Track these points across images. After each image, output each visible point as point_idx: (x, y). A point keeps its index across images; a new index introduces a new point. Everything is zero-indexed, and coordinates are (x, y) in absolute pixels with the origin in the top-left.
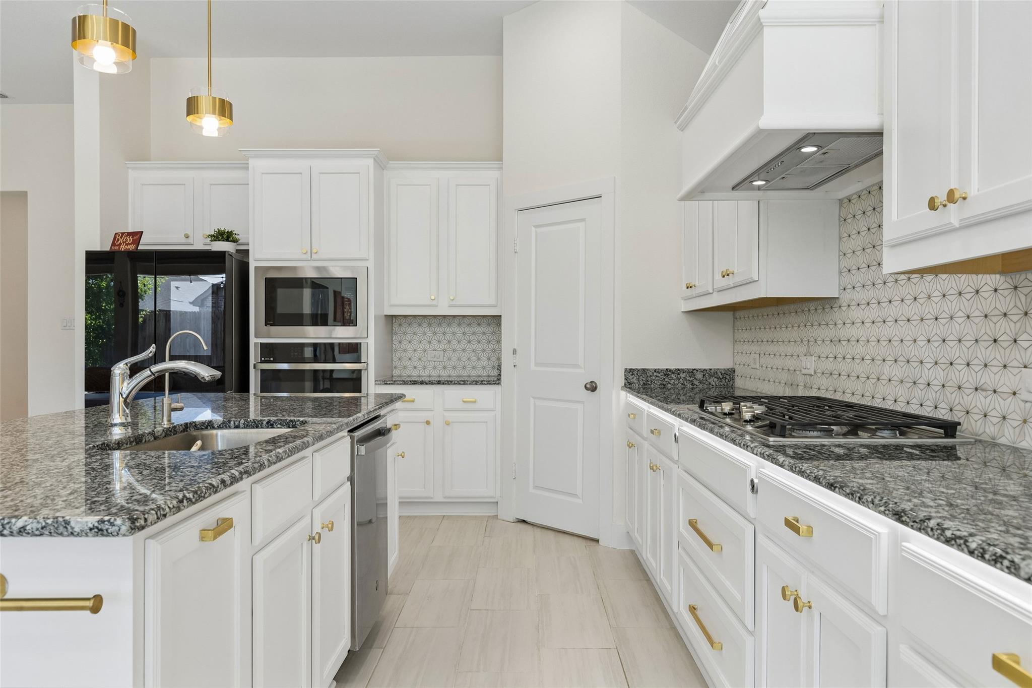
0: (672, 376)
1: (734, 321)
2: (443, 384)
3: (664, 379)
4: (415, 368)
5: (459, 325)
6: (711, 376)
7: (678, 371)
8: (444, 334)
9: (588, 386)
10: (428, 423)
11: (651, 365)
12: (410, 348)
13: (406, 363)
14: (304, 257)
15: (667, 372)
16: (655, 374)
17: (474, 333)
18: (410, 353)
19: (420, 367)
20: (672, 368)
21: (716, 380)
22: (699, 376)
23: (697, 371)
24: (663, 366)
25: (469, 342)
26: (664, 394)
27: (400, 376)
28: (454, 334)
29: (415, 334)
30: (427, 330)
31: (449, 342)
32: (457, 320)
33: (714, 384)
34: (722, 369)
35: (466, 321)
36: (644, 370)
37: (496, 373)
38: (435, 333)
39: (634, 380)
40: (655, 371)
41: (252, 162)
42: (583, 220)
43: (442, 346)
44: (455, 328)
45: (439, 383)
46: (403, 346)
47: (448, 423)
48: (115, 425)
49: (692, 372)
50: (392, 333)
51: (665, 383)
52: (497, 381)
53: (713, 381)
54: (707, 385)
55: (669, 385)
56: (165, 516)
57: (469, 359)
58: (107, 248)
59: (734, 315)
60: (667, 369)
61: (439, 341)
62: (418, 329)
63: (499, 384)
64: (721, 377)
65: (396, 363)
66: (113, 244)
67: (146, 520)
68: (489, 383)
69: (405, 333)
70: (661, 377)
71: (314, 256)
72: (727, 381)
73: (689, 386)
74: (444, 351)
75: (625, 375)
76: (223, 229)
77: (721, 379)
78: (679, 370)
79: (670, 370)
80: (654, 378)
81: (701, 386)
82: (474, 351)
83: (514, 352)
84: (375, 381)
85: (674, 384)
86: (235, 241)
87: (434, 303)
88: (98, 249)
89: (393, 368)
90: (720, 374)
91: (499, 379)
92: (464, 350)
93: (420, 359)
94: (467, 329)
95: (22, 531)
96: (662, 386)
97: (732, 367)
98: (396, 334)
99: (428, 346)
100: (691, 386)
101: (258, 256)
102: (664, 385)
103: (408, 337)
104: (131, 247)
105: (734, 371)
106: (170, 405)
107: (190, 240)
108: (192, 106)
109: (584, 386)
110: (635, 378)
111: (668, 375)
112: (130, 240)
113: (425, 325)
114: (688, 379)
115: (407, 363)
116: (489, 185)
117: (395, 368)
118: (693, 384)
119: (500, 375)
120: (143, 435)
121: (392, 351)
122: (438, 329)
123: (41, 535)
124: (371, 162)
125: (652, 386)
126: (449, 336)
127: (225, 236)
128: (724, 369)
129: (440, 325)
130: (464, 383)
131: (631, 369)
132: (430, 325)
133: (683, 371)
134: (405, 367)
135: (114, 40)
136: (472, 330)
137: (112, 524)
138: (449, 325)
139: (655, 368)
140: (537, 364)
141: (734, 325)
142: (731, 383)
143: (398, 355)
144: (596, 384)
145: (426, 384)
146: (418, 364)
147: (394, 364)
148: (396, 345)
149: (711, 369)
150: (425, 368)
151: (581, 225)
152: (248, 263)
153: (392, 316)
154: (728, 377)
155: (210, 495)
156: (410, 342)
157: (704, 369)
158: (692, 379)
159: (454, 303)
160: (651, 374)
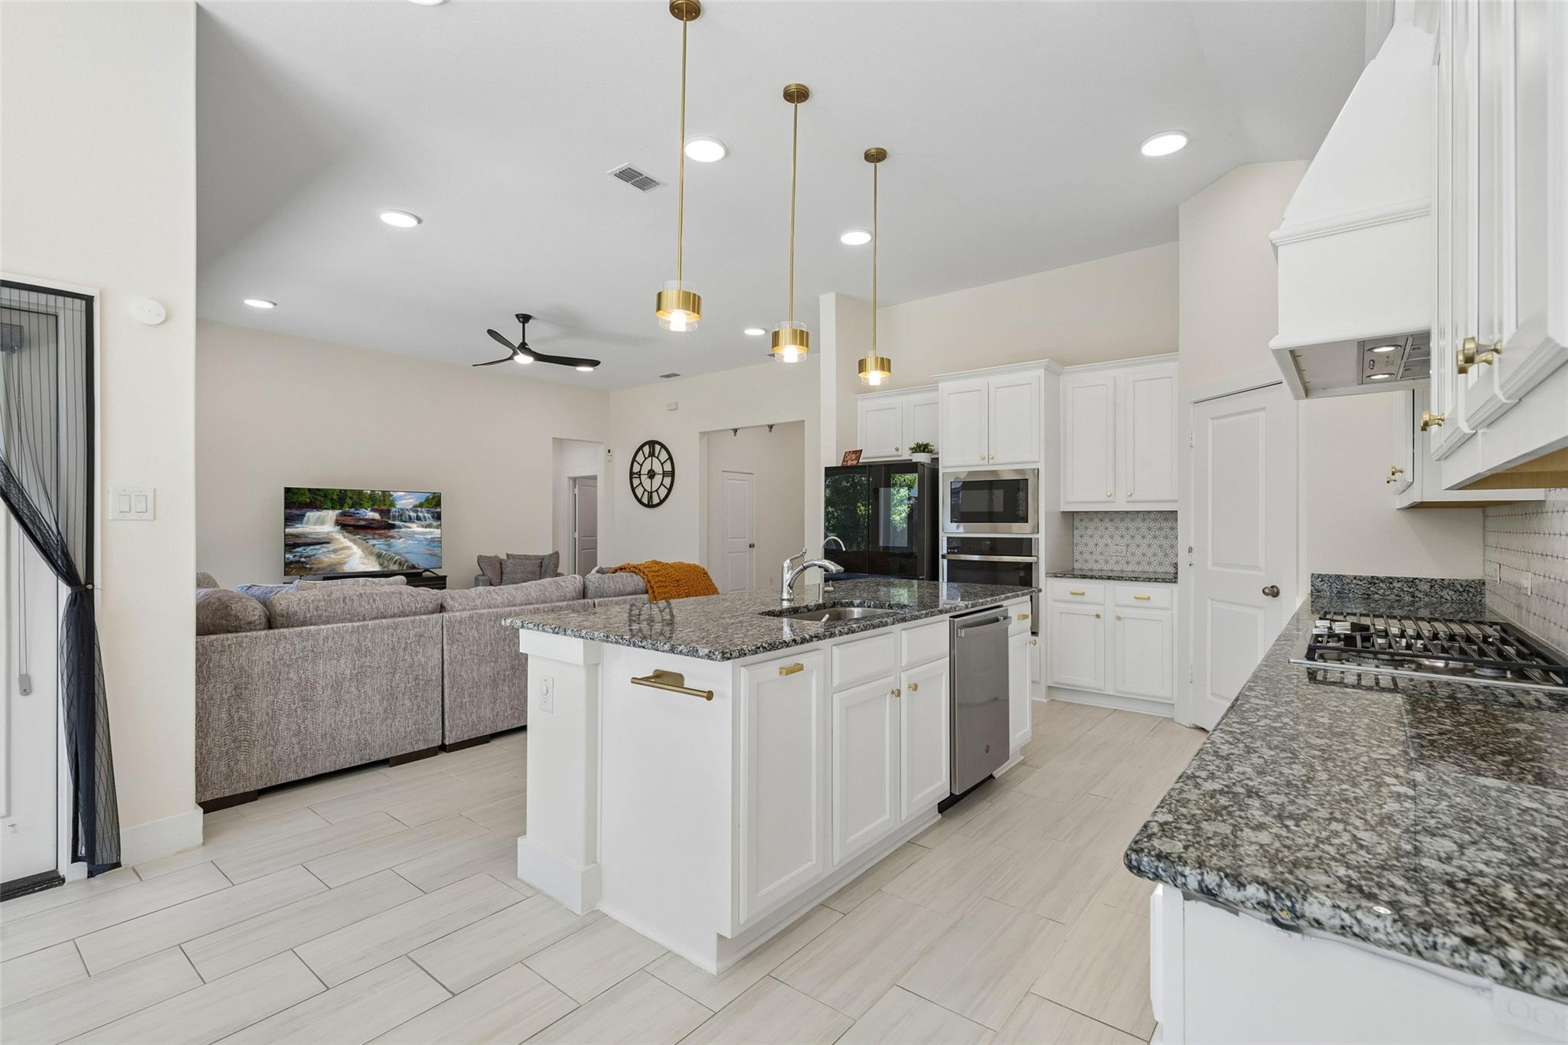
0: (1381, 585)
1: (1484, 520)
2: (1114, 579)
3: (1369, 588)
4: (1096, 562)
5: (1144, 520)
6: (1443, 587)
7: (1390, 580)
8: (1127, 529)
9: (1267, 591)
10: (1098, 616)
11: (1349, 571)
12: (1091, 543)
13: (1087, 556)
14: (982, 462)
15: (1373, 581)
16: (1355, 581)
17: (1160, 529)
18: (1091, 547)
19: (1102, 562)
20: (1382, 575)
21: (1451, 593)
22: (1426, 587)
23: (1421, 580)
24: (1368, 573)
25: (1155, 537)
26: (1369, 605)
27: (1081, 570)
28: (1138, 529)
29: (1096, 528)
30: (1109, 524)
31: (1133, 537)
32: (1141, 516)
33: (1449, 598)
34: (1462, 580)
35: (1152, 516)
36: (1339, 576)
37: (1172, 570)
38: (1117, 528)
39: (1325, 587)
40: (1355, 578)
41: (941, 385)
42: (1264, 409)
43: (1125, 541)
44: (1139, 523)
45: (1109, 578)
46: (1084, 540)
47: (1119, 618)
48: (784, 600)
49: (1412, 582)
50: (1073, 528)
51: (1369, 593)
52: (1174, 579)
53: (1447, 594)
54: (1437, 598)
55: (1377, 596)
56: (745, 654)
57: (1155, 555)
58: (840, 465)
59: (1484, 512)
60: (1372, 577)
61: (1122, 537)
62: (1099, 524)
63: (1175, 582)
64: (1461, 590)
65: (1077, 556)
66: (844, 461)
67: (731, 654)
68: (1164, 581)
69: (1086, 528)
70: (1364, 585)
71: (991, 462)
72: (1471, 595)
73: (1408, 598)
74: (1128, 546)
75: (1312, 581)
76: (921, 443)
77: (1460, 592)
78: (1391, 578)
79: (1378, 579)
80: (1353, 586)
81: (1427, 599)
82: (1161, 546)
83: (1190, 550)
84: (1047, 573)
85: (1384, 595)
86: (930, 452)
87: (1111, 499)
88: (835, 465)
89: (1073, 561)
90: (1459, 586)
91: (1176, 578)
92: (1149, 546)
93: (1101, 554)
94: (1152, 525)
95: (681, 653)
96: (1366, 596)
97: (1480, 578)
98: (1077, 528)
99: (1109, 541)
100: (1411, 599)
101: (945, 464)
102: (1368, 595)
103: (1089, 532)
104: (855, 463)
105: (1484, 583)
106: (823, 588)
107: (900, 453)
108: (862, 366)
109: (1261, 591)
110: (1326, 585)
111: (1375, 584)
112: (854, 456)
113: (1107, 520)
114: (1405, 589)
115: (1089, 557)
116: (1170, 377)
117: (1077, 561)
118: (1413, 596)
119: (1177, 573)
120: (799, 608)
121: (1073, 544)
122: (1120, 524)
123: (688, 655)
124: (1041, 372)
125: (1351, 595)
126: (1132, 531)
127: (922, 448)
128: (1467, 581)
129: (1122, 520)
130: (1136, 579)
131: (1320, 575)
132: (1112, 520)
133: (1399, 580)
134: (1086, 561)
135: (794, 342)
136: (1158, 525)
137: (714, 654)
138: (1133, 520)
139: (1356, 574)
140: (1214, 564)
141: (1484, 524)
142: (1479, 598)
143: (1079, 548)
144: (1277, 589)
145: (1096, 578)
146: (1100, 558)
147: (1076, 557)
148: (1077, 539)
149: (1443, 580)
150: (1106, 562)
151: (1263, 413)
152: (938, 469)
153: (1074, 512)
154: (1471, 590)
155: (782, 647)
156: (1091, 537)
157: (1432, 580)
158: (1412, 590)
159: (1131, 499)
160: (1349, 581)
